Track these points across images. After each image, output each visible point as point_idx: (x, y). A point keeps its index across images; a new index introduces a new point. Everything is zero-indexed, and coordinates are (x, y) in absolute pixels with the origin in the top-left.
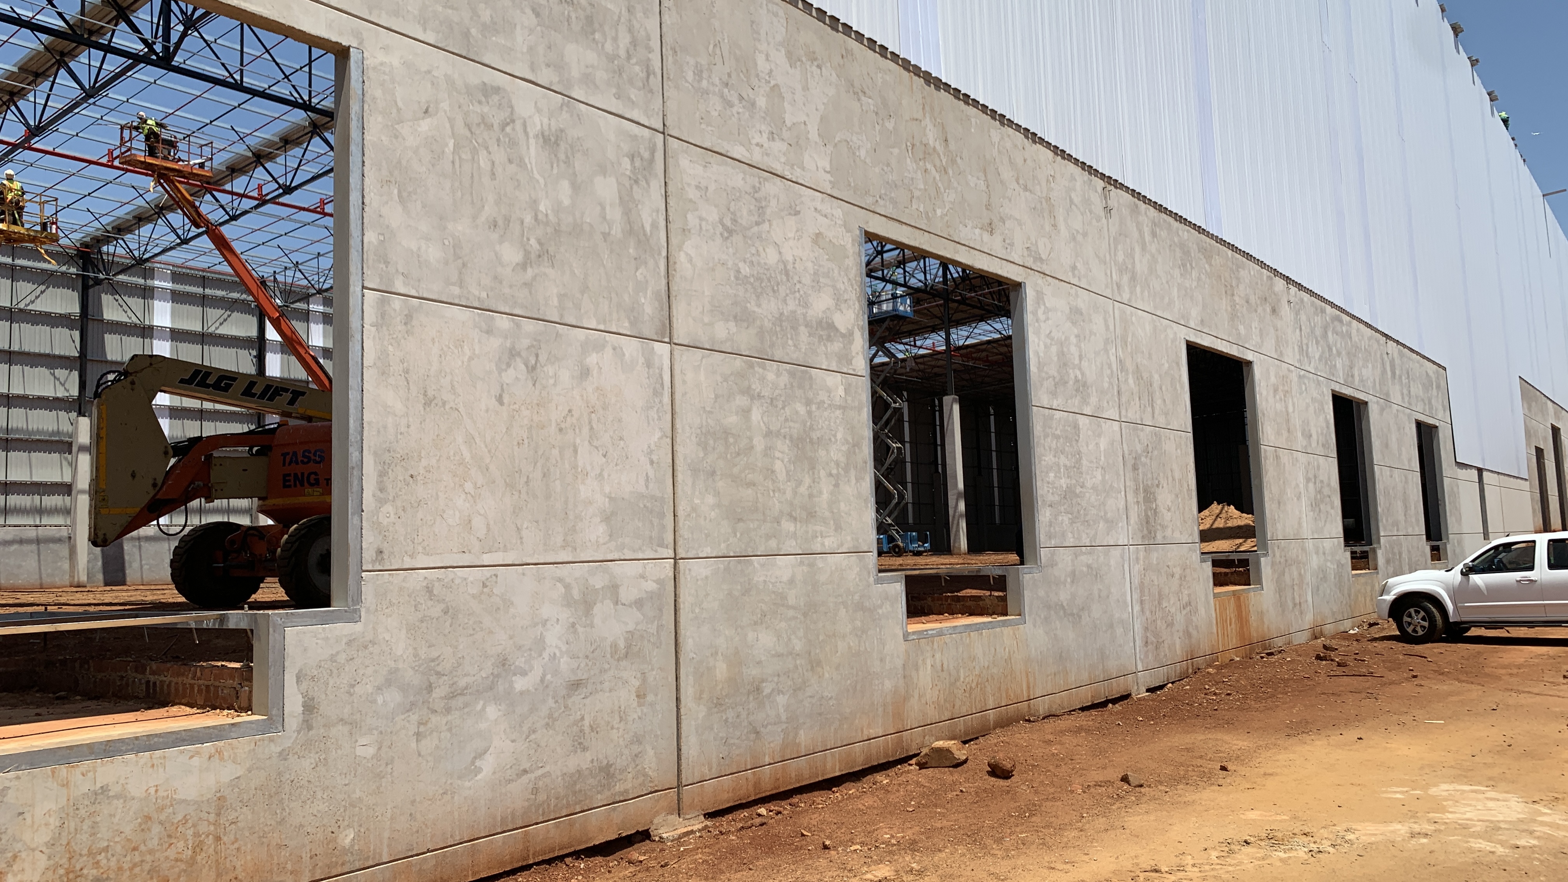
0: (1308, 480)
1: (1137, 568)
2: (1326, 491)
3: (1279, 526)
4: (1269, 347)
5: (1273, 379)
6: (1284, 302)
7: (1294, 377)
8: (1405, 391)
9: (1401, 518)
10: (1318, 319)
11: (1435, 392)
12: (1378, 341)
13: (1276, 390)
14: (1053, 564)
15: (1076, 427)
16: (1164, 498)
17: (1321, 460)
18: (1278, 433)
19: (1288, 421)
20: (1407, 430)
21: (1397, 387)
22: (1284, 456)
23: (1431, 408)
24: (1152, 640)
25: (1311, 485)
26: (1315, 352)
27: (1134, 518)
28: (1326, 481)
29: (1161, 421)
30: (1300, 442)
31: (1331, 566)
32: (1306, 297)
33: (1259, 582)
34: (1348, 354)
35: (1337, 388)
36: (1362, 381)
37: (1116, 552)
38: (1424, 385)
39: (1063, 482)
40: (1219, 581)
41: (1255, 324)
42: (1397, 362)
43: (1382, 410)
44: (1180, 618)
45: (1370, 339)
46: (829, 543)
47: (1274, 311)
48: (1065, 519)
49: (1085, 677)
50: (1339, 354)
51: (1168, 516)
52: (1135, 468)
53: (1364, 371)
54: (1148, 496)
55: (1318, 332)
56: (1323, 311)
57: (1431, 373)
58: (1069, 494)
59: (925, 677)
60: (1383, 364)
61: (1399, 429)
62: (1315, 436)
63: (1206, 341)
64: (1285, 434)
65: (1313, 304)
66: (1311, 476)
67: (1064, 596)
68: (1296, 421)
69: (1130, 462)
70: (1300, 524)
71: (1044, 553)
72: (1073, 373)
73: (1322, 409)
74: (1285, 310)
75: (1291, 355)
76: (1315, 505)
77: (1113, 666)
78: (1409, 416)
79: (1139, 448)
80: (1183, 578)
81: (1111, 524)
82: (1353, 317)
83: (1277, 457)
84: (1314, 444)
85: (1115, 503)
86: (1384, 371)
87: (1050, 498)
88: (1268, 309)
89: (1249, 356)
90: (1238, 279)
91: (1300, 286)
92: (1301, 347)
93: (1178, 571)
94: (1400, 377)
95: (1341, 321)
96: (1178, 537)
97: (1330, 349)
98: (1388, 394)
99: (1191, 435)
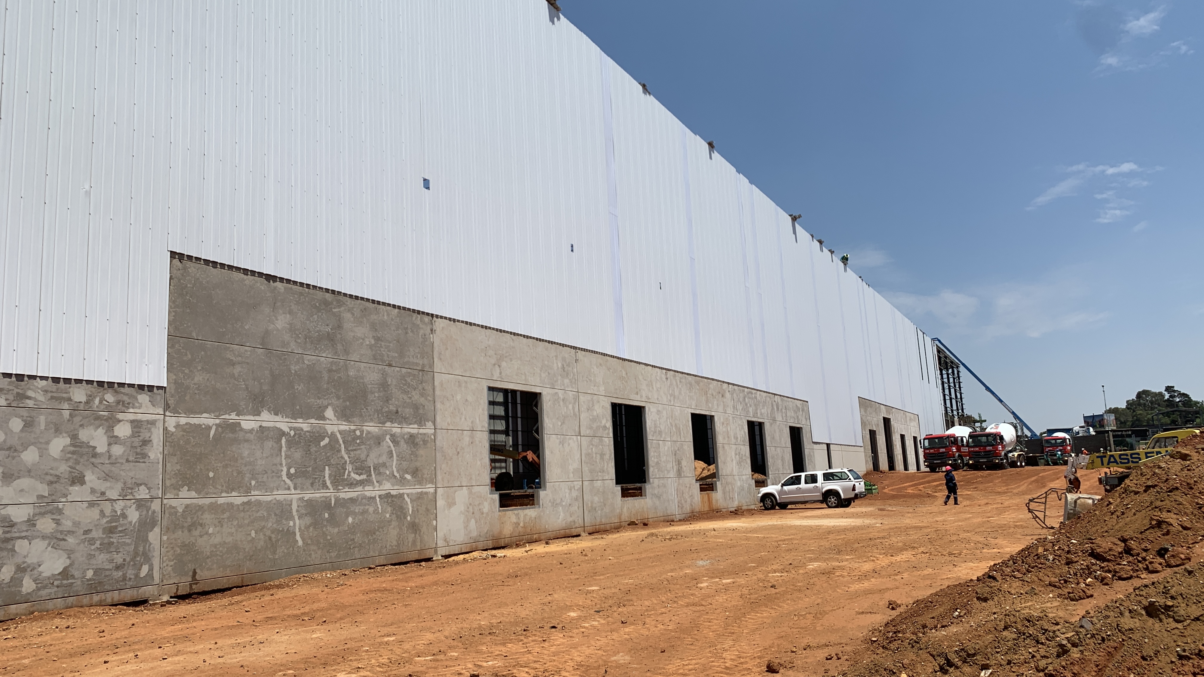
0: (736, 454)
1: (676, 484)
2: (744, 458)
3: (724, 471)
4: (721, 409)
5: (722, 420)
6: (727, 391)
7: (731, 418)
8: (784, 415)
9: (780, 466)
10: (741, 395)
11: (801, 412)
12: (770, 397)
13: (723, 424)
14: (653, 483)
15: (659, 444)
16: (684, 463)
17: (742, 447)
18: (724, 438)
19: (728, 434)
20: (785, 431)
21: (780, 414)
22: (726, 447)
23: (798, 420)
24: (681, 506)
25: (737, 456)
26: (740, 407)
27: (675, 469)
28: (744, 454)
29: (683, 439)
30: (733, 441)
31: (746, 486)
32: (736, 387)
33: (717, 490)
34: (755, 405)
35: (750, 419)
36: (761, 414)
37: (670, 479)
38: (794, 411)
39: (656, 460)
40: (702, 490)
41: (715, 402)
42: (780, 403)
43: (771, 424)
44: (689, 500)
45: (766, 397)
46: (607, 478)
47: (723, 396)
48: (656, 470)
49: (662, 515)
50: (751, 406)
51: (685, 469)
52: (675, 455)
53: (763, 411)
54: (679, 463)
55: (741, 400)
56: (743, 391)
57: (799, 405)
58: (657, 463)
59: (625, 510)
60: (772, 406)
61: (780, 431)
62: (739, 438)
63: (697, 412)
64: (727, 439)
65: (739, 390)
66: (737, 452)
67: (656, 492)
68: (732, 434)
69: (674, 453)
70: (732, 470)
71: (651, 480)
72: (658, 429)
73: (743, 428)
74: (728, 395)
75: (730, 410)
76: (739, 463)
77: (669, 513)
78: (786, 425)
79: (676, 449)
80: (690, 487)
81: (669, 472)
82: (758, 390)
83: (723, 447)
84: (739, 441)
85: (669, 466)
86: (773, 409)
87: (653, 465)
88: (720, 396)
89: (713, 414)
90: (709, 389)
91: (733, 385)
92: (734, 407)
93: (688, 486)
94: (782, 409)
95: (752, 393)
96: (688, 475)
97: (746, 405)
98: (775, 417)
99: (692, 443)
